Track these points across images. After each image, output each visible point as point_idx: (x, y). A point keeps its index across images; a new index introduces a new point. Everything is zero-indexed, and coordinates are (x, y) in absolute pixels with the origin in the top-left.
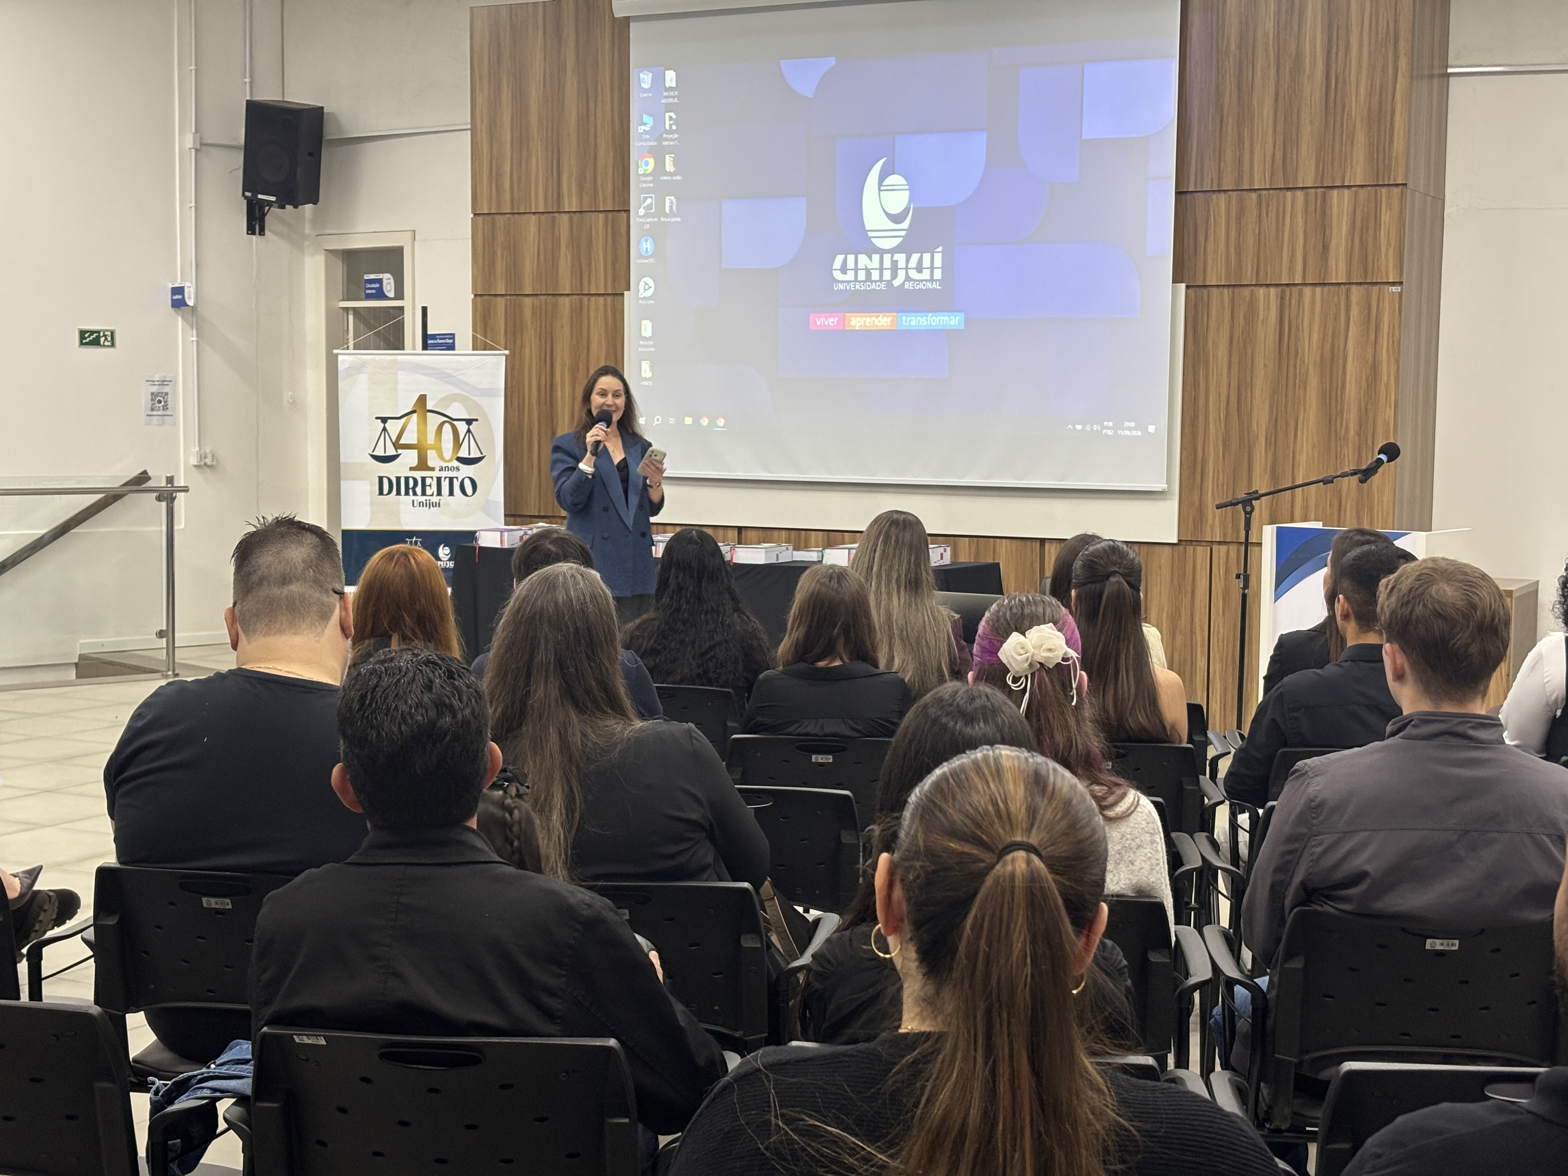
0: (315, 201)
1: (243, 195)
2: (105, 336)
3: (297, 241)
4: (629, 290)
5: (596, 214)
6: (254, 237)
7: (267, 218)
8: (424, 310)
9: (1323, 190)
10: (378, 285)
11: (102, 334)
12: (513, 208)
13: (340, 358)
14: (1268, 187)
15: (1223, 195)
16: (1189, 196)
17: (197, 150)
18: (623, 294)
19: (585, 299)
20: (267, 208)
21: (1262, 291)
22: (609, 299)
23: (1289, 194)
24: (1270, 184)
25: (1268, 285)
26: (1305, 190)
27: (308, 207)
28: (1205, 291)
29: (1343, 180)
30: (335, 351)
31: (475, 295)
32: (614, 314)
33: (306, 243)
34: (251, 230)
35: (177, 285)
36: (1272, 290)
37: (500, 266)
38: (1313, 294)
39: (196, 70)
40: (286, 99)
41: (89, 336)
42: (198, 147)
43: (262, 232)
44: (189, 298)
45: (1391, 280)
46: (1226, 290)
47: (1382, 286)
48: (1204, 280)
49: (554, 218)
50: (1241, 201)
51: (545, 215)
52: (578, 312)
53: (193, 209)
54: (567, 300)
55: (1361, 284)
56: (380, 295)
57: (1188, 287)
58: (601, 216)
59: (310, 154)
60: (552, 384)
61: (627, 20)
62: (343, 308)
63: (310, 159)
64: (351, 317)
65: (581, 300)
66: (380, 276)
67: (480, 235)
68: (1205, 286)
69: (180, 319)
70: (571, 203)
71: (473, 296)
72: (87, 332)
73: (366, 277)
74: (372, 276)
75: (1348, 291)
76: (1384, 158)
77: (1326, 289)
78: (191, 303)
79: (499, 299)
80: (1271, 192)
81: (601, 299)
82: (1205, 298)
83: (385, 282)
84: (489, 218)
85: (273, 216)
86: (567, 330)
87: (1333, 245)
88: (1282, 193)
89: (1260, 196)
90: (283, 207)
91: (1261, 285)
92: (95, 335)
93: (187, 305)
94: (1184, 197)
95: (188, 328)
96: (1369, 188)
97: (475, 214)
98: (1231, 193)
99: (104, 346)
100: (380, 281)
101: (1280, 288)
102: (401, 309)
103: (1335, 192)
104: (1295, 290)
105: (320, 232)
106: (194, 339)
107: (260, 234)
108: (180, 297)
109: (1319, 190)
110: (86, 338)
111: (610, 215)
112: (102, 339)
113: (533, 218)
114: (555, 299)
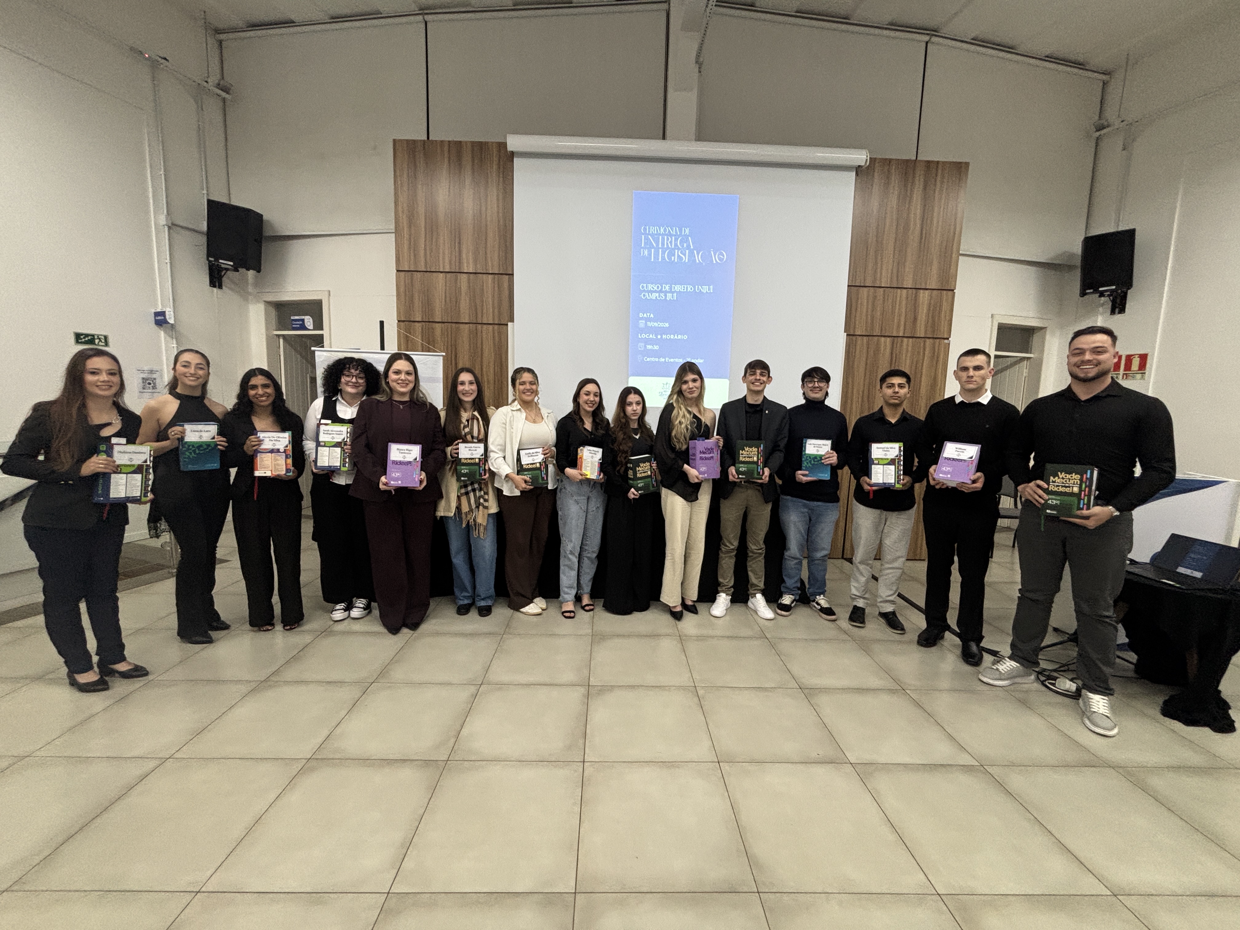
0: (258, 269)
1: (208, 259)
2: (99, 339)
3: (243, 295)
4: (512, 321)
5: (486, 274)
6: (214, 289)
7: (225, 277)
8: (382, 323)
9: (916, 290)
10: (301, 323)
11: (96, 337)
12: (426, 268)
13: (317, 353)
14: (889, 286)
18: (507, 325)
19: (479, 326)
20: (224, 271)
21: (883, 339)
22: (496, 327)
23: (899, 290)
25: (886, 337)
26: (907, 289)
27: (253, 272)
28: (854, 338)
29: (926, 285)
30: (313, 348)
31: (399, 321)
32: (500, 336)
33: (251, 296)
34: (213, 284)
35: (159, 310)
36: (888, 339)
38: (908, 341)
41: (84, 338)
42: (170, 225)
43: (220, 287)
44: (170, 318)
45: (945, 337)
47: (940, 340)
48: (856, 331)
49: (456, 276)
51: (450, 274)
53: (169, 265)
54: (466, 326)
55: (931, 338)
56: (303, 327)
57: (847, 335)
62: (277, 335)
64: (281, 341)
65: (476, 327)
66: (303, 317)
67: (402, 283)
68: (856, 335)
69: (162, 334)
70: (468, 267)
72: (82, 334)
73: (292, 318)
74: (296, 318)
75: (925, 342)
76: (946, 277)
77: (914, 339)
78: (171, 321)
79: (416, 324)
80: (890, 289)
81: (491, 327)
82: (855, 341)
83: (306, 321)
84: (409, 273)
87: (919, 318)
88: (896, 290)
89: (884, 291)
90: (238, 271)
91: (881, 336)
92: (90, 338)
93: (169, 323)
95: (168, 339)
96: (938, 291)
97: (398, 271)
98: (870, 288)
100: (303, 320)
101: (892, 338)
104: (899, 339)
105: (260, 289)
106: (175, 345)
108: (163, 318)
110: (81, 339)
112: (97, 341)
113: (441, 275)
114: (457, 325)
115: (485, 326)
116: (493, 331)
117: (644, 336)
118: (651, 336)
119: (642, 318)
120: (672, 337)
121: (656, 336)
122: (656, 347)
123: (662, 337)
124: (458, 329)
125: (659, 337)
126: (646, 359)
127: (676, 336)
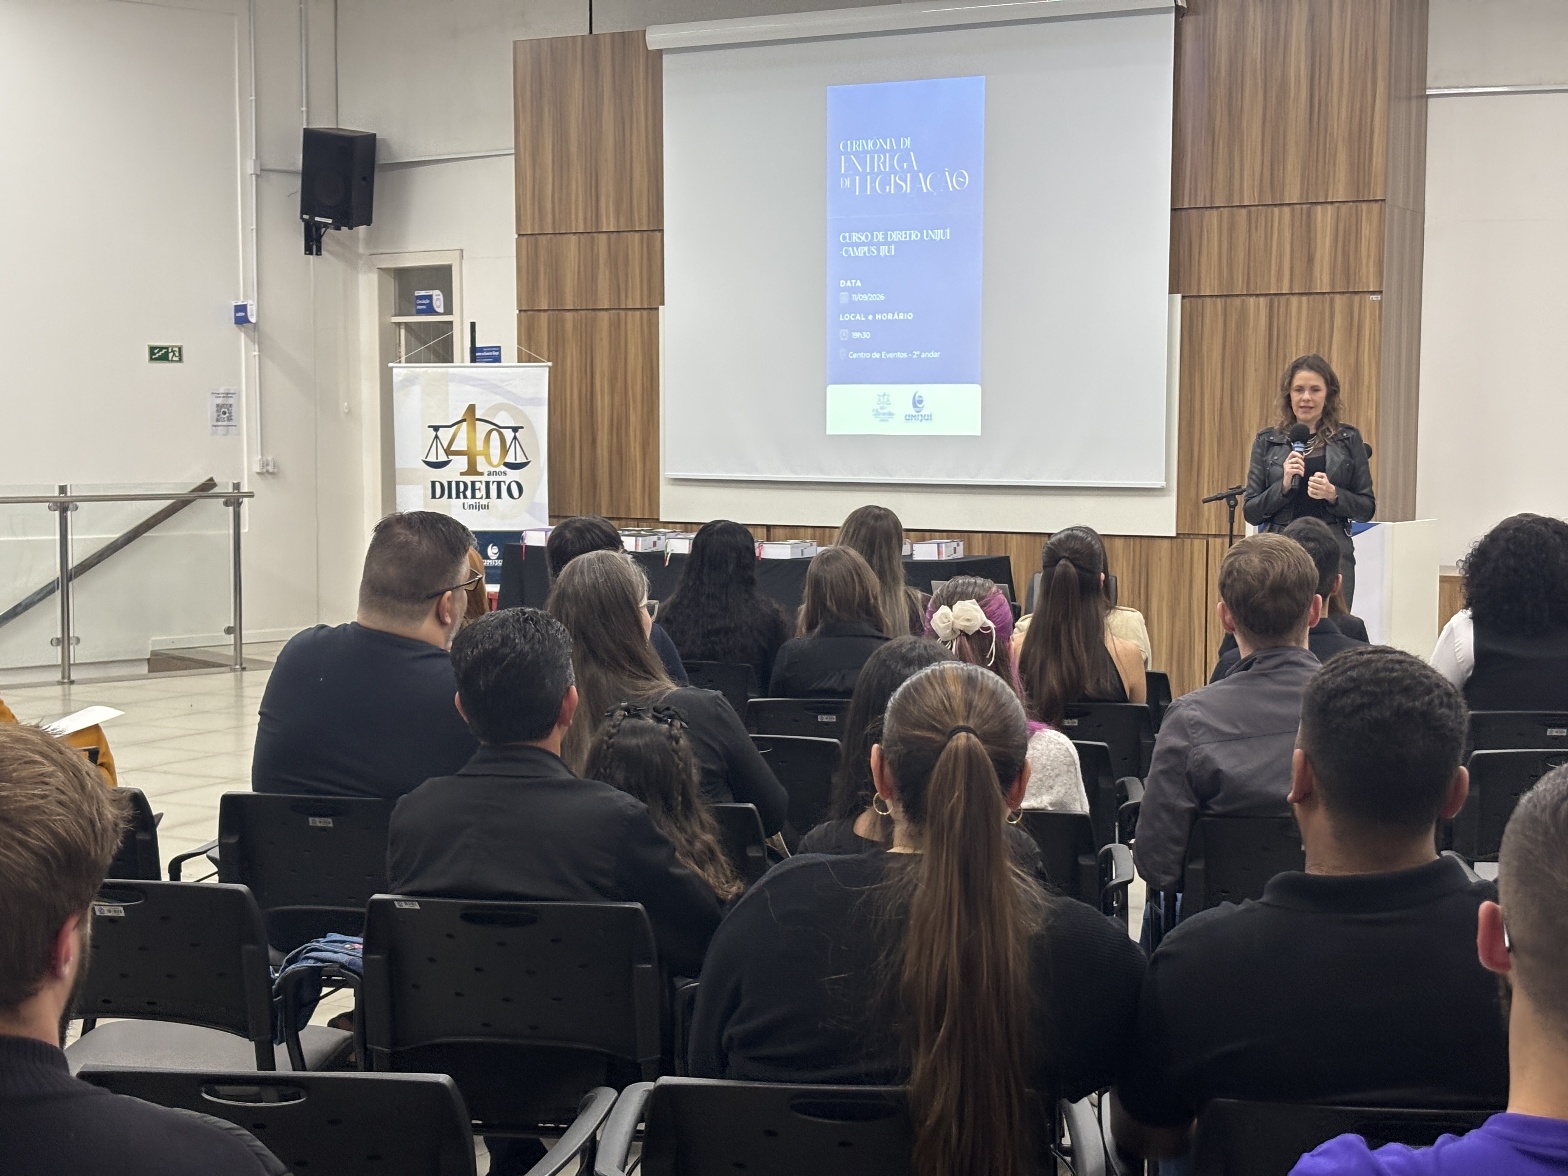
0: (368, 222)
1: (301, 218)
2: (173, 351)
3: (351, 260)
4: (663, 304)
5: (632, 233)
6: (311, 257)
7: (323, 239)
8: (473, 325)
9: (1308, 206)
10: (428, 301)
11: (170, 350)
12: (554, 228)
13: (395, 371)
14: (1257, 203)
15: (1215, 212)
16: (1184, 213)
17: (257, 176)
18: (657, 309)
19: (623, 313)
20: (323, 230)
21: (1252, 300)
22: (645, 313)
23: (1276, 210)
24: (1259, 202)
25: (1257, 295)
26: (1291, 206)
27: (362, 229)
28: (1200, 301)
29: (1326, 196)
30: (390, 365)
31: (520, 311)
32: (650, 327)
33: (361, 262)
34: (308, 250)
35: (240, 303)
36: (1262, 299)
37: (543, 284)
38: (1300, 303)
39: (256, 101)
40: (339, 127)
41: (158, 352)
42: (259, 173)
43: (319, 252)
44: (252, 315)
45: (1371, 290)
46: (1219, 300)
47: (1363, 295)
48: (1199, 290)
49: (593, 239)
50: (1232, 217)
51: (585, 235)
52: (616, 326)
53: (254, 231)
54: (605, 314)
55: (1343, 293)
56: (430, 310)
57: (1183, 297)
58: (637, 235)
59: (364, 179)
60: (592, 393)
61: (660, 53)
62: (395, 323)
63: (364, 183)
64: (403, 332)
65: (619, 314)
66: (430, 292)
67: (524, 252)
68: (1200, 296)
69: (243, 335)
70: (609, 223)
71: (517, 312)
72: (156, 348)
73: (417, 293)
74: (423, 293)
75: (1332, 301)
76: (1364, 177)
77: (1311, 298)
78: (253, 320)
79: (542, 313)
80: (1260, 208)
81: (638, 313)
82: (1200, 308)
83: (435, 298)
84: (533, 238)
85: (330, 237)
86: (606, 342)
87: (1318, 256)
88: (1270, 209)
89: (1249, 213)
90: (339, 229)
91: (1251, 295)
92: (164, 351)
93: (249, 322)
94: (1179, 212)
95: (250, 343)
96: (1351, 204)
97: (519, 235)
98: (1222, 209)
99: (172, 361)
100: (430, 297)
101: (1268, 298)
102: (451, 323)
103: (1319, 207)
104: (1283, 299)
105: (374, 251)
106: (256, 353)
107: (317, 254)
108: (242, 314)
109: (1304, 206)
110: (155, 354)
111: (645, 235)
112: (171, 355)
113: (574, 238)
114: (593, 313)
115: (630, 313)
116: (640, 320)
117: (848, 317)
118: (858, 317)
119: (845, 289)
120: (890, 317)
121: (866, 316)
122: (866, 335)
123: (874, 317)
124: (595, 320)
125: (870, 317)
126: (852, 355)
127: (896, 314)
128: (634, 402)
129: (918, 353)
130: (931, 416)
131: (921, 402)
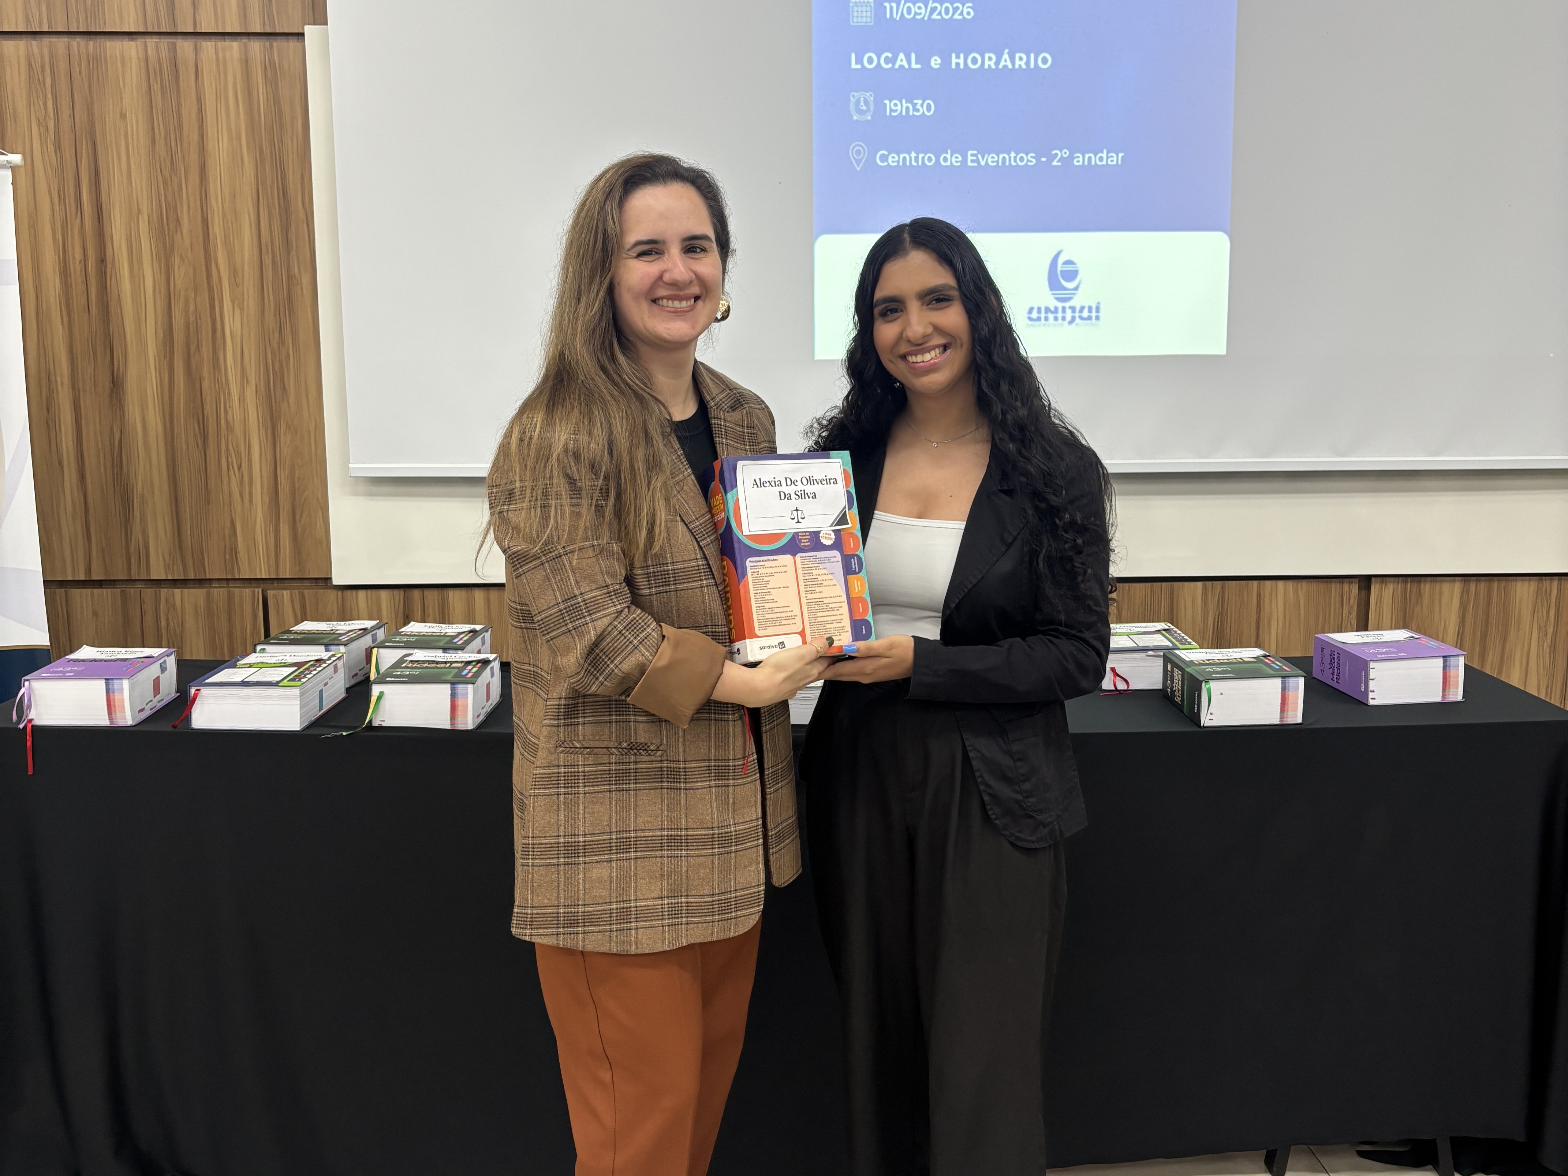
4: (320, 22)
18: (302, 34)
19: (185, 46)
22: (256, 46)
52: (166, 79)
54: (131, 48)
60: (102, 261)
65: (174, 49)
81: (235, 45)
86: (137, 124)
114: (91, 44)
115: (208, 46)
116: (246, 62)
117: (871, 60)
118: (902, 58)
120: (990, 62)
121: (924, 59)
122: (924, 108)
123: (946, 61)
124: (97, 61)
125: (935, 62)
126: (884, 158)
127: (1006, 56)
128: (235, 284)
129: (1066, 153)
130: (1098, 310)
131: (1071, 275)
